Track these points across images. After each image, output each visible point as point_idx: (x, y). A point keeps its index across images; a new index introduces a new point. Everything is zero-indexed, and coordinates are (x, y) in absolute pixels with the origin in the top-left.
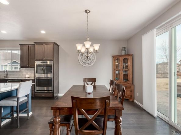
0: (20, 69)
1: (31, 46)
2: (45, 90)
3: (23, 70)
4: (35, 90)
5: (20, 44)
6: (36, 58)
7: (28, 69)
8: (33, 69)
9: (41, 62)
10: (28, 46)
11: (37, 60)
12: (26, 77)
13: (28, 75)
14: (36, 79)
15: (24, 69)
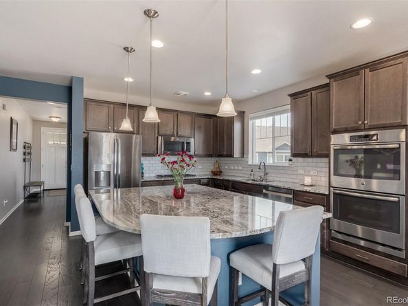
0: (290, 160)
1: (318, 91)
2: (360, 236)
3: (299, 164)
4: (330, 230)
5: (289, 95)
6: (333, 126)
7: (310, 160)
8: (326, 160)
9: (352, 138)
10: (309, 93)
11: (335, 132)
12: (306, 183)
13: (310, 178)
14: (334, 193)
15: (300, 159)
